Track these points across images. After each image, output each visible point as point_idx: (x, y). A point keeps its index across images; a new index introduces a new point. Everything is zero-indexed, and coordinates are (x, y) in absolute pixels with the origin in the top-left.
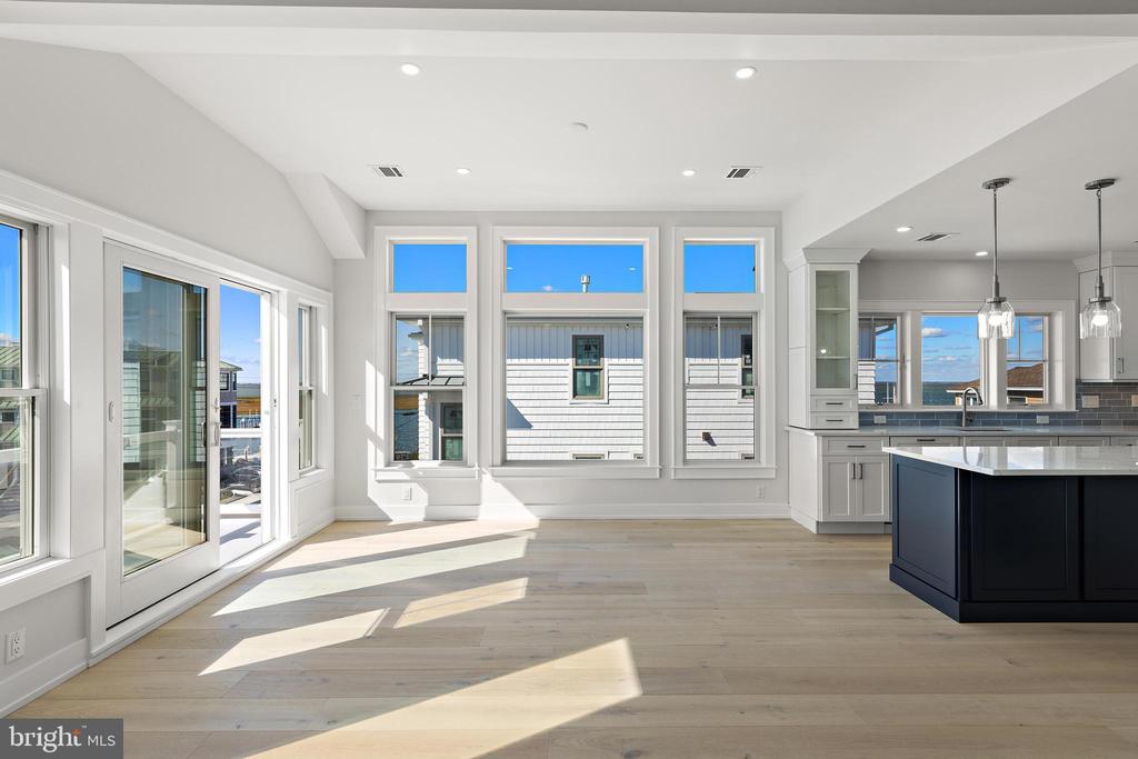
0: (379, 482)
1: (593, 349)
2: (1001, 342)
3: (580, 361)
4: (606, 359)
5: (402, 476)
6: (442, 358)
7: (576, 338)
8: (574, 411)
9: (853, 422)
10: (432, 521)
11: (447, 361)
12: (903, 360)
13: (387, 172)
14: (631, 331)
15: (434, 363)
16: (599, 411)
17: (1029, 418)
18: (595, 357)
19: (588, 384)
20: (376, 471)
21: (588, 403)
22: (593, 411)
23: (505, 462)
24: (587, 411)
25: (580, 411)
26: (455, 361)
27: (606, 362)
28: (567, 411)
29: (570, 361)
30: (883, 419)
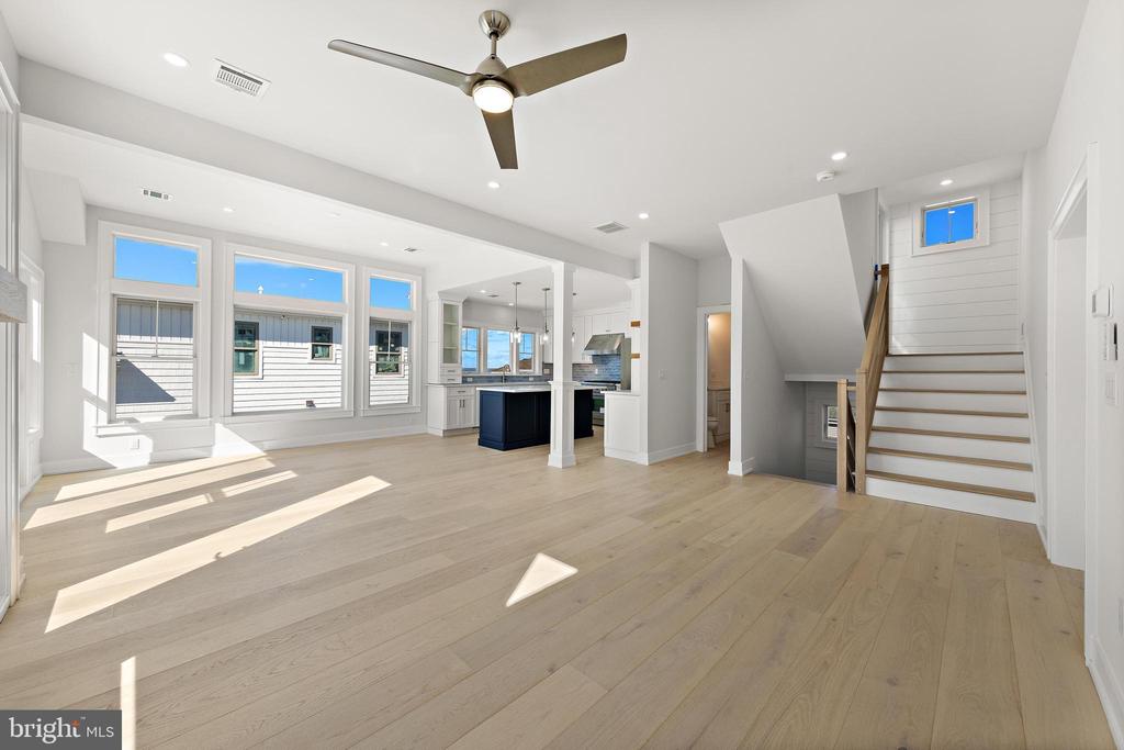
1: (247, 334)
2: (518, 345)
3: (239, 343)
4: (261, 342)
5: (128, 430)
9: (459, 380)
10: (155, 463)
12: (480, 351)
16: (253, 385)
17: (526, 378)
18: (250, 340)
19: (242, 362)
20: (98, 428)
23: (233, 414)
27: (261, 344)
30: (471, 380)
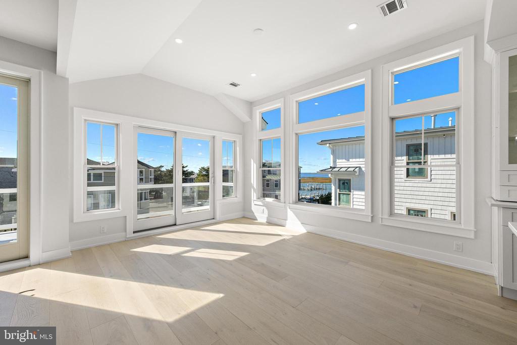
0: (255, 205)
3: (411, 158)
4: (429, 156)
5: (260, 203)
6: (339, 159)
7: (408, 146)
8: (407, 184)
10: (270, 223)
11: (341, 161)
13: (234, 85)
14: (448, 139)
15: (335, 162)
16: (424, 185)
20: (254, 200)
21: (417, 182)
22: (420, 185)
24: (416, 185)
25: (411, 184)
26: (344, 160)
28: (403, 184)
29: (405, 158)
